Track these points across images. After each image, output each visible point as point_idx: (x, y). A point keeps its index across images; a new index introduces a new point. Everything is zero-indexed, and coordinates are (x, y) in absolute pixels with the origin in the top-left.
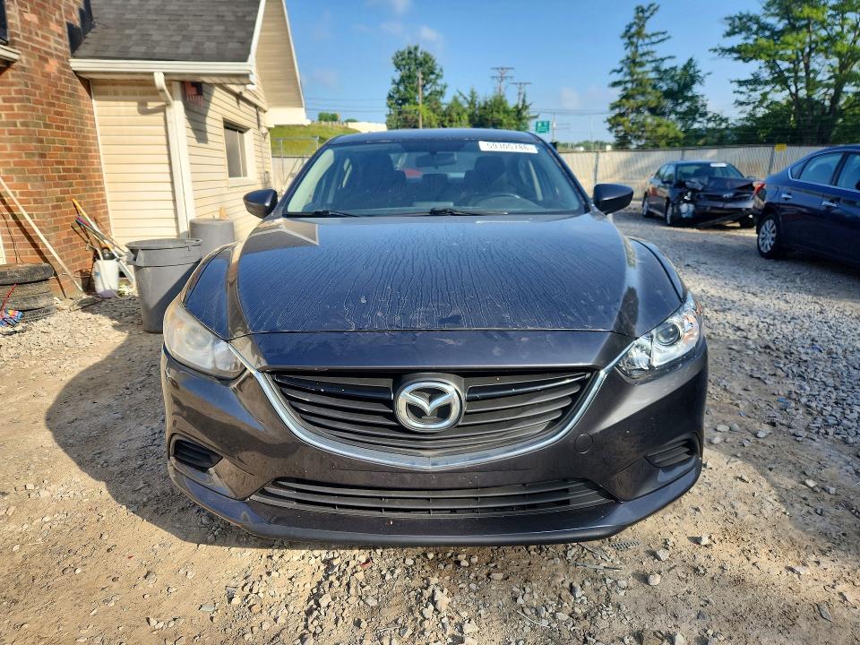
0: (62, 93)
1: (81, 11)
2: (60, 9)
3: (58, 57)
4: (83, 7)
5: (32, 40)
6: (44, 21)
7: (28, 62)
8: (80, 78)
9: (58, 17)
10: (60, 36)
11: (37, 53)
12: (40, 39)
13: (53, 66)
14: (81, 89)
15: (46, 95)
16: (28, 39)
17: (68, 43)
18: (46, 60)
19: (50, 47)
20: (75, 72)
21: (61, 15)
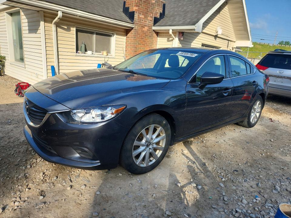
0: (147, 36)
1: (161, 14)
2: (153, 13)
3: (148, 26)
4: (162, 12)
5: (140, 22)
6: (146, 17)
7: (137, 28)
8: (155, 32)
9: (151, 15)
10: (151, 21)
11: (141, 25)
12: (143, 22)
13: (146, 29)
14: (155, 35)
15: (141, 36)
16: (139, 22)
17: (153, 22)
18: (144, 27)
19: (146, 24)
20: (154, 30)
21: (153, 15)
